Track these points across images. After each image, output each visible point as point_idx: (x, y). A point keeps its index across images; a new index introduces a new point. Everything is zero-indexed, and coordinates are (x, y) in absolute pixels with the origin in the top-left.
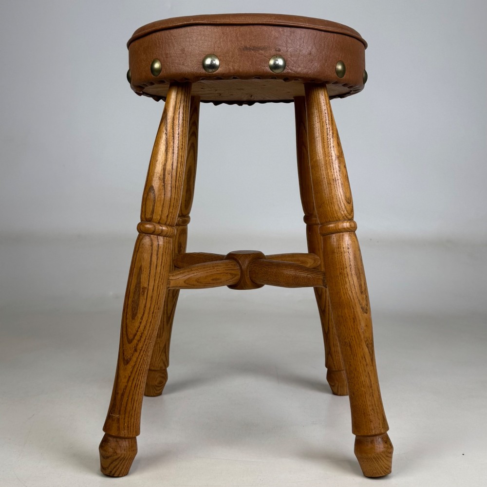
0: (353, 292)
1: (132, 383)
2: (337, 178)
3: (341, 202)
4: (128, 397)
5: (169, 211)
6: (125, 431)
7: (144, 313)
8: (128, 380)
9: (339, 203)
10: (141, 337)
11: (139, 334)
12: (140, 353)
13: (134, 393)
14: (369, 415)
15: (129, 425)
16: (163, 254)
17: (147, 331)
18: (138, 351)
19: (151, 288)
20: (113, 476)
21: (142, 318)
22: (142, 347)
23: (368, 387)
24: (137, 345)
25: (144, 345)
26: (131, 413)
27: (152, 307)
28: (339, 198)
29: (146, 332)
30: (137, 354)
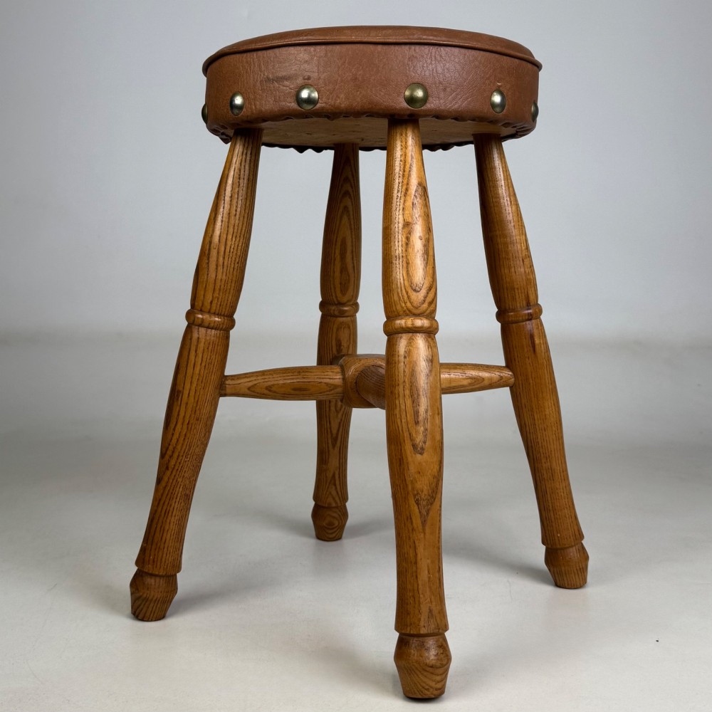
0: (403, 421)
1: (162, 508)
2: (401, 255)
3: (403, 289)
4: (157, 524)
5: (213, 297)
6: (150, 566)
7: (177, 422)
8: (158, 504)
9: (399, 290)
10: (173, 452)
11: (171, 448)
12: (172, 472)
13: (164, 521)
14: (407, 604)
15: (156, 560)
16: (204, 350)
17: (180, 445)
18: (170, 470)
19: (186, 392)
20: (142, 620)
21: (174, 430)
22: (175, 465)
23: (411, 562)
24: (169, 461)
25: (178, 463)
26: (159, 545)
27: (187, 417)
28: (401, 283)
29: (179, 447)
30: (168, 473)
